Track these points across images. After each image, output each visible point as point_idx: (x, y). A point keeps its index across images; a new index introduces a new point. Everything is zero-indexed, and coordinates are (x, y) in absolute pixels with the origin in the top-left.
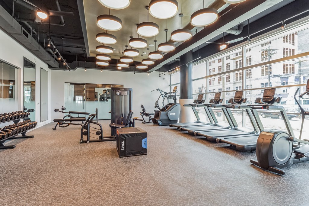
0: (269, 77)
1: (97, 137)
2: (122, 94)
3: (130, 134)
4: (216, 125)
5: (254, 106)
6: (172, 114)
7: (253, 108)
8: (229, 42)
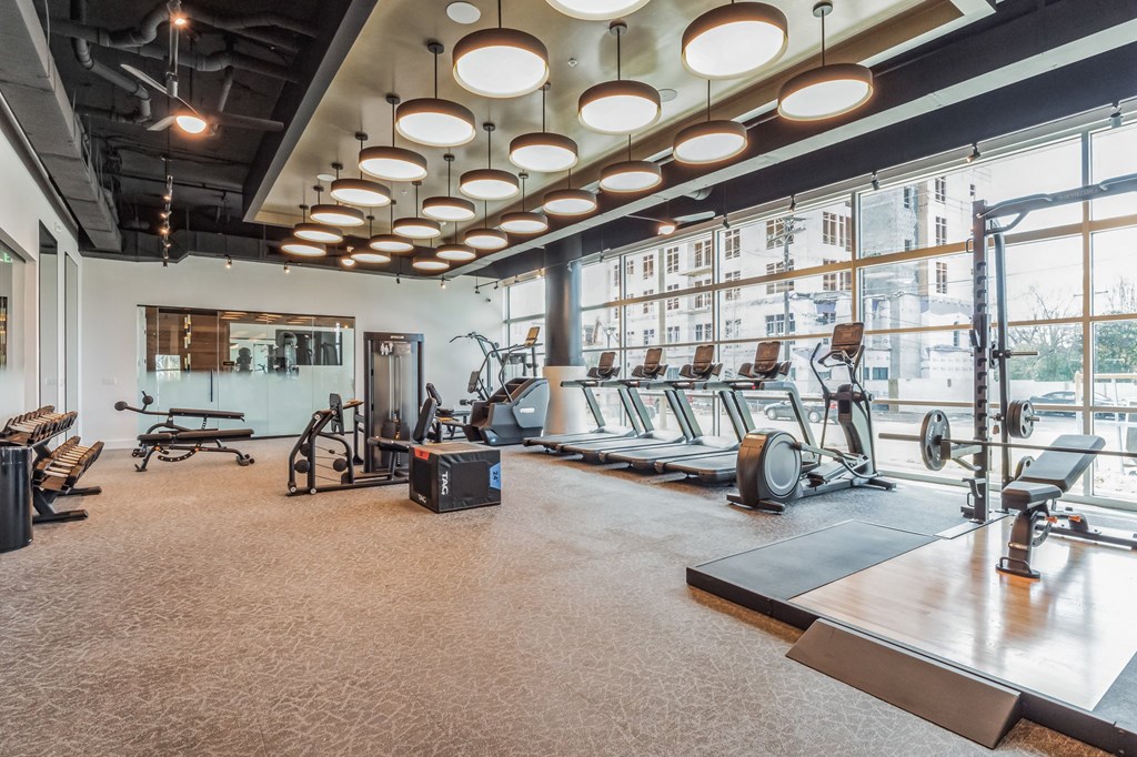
0: (786, 298)
1: (336, 478)
2: (399, 352)
3: (461, 455)
4: (649, 437)
5: (738, 384)
6: (526, 411)
7: (735, 388)
8: (681, 219)
